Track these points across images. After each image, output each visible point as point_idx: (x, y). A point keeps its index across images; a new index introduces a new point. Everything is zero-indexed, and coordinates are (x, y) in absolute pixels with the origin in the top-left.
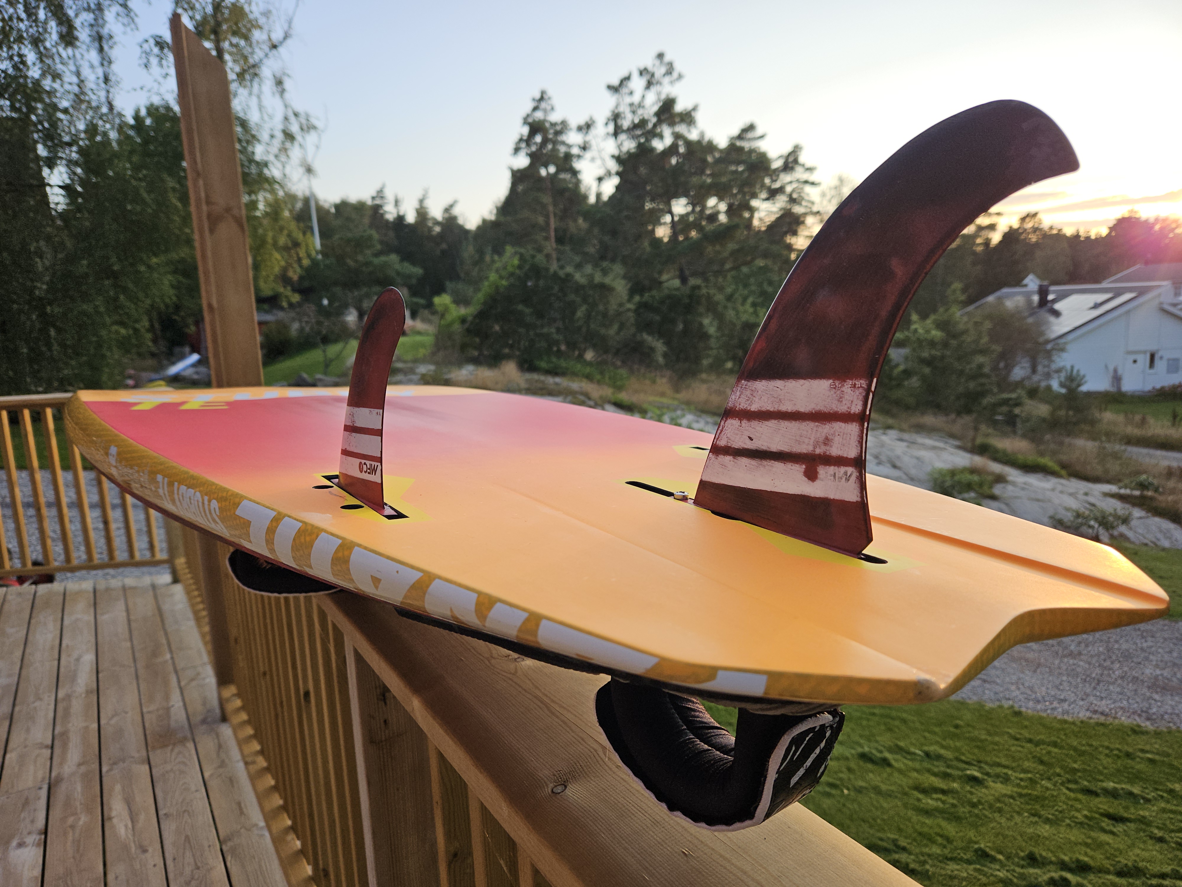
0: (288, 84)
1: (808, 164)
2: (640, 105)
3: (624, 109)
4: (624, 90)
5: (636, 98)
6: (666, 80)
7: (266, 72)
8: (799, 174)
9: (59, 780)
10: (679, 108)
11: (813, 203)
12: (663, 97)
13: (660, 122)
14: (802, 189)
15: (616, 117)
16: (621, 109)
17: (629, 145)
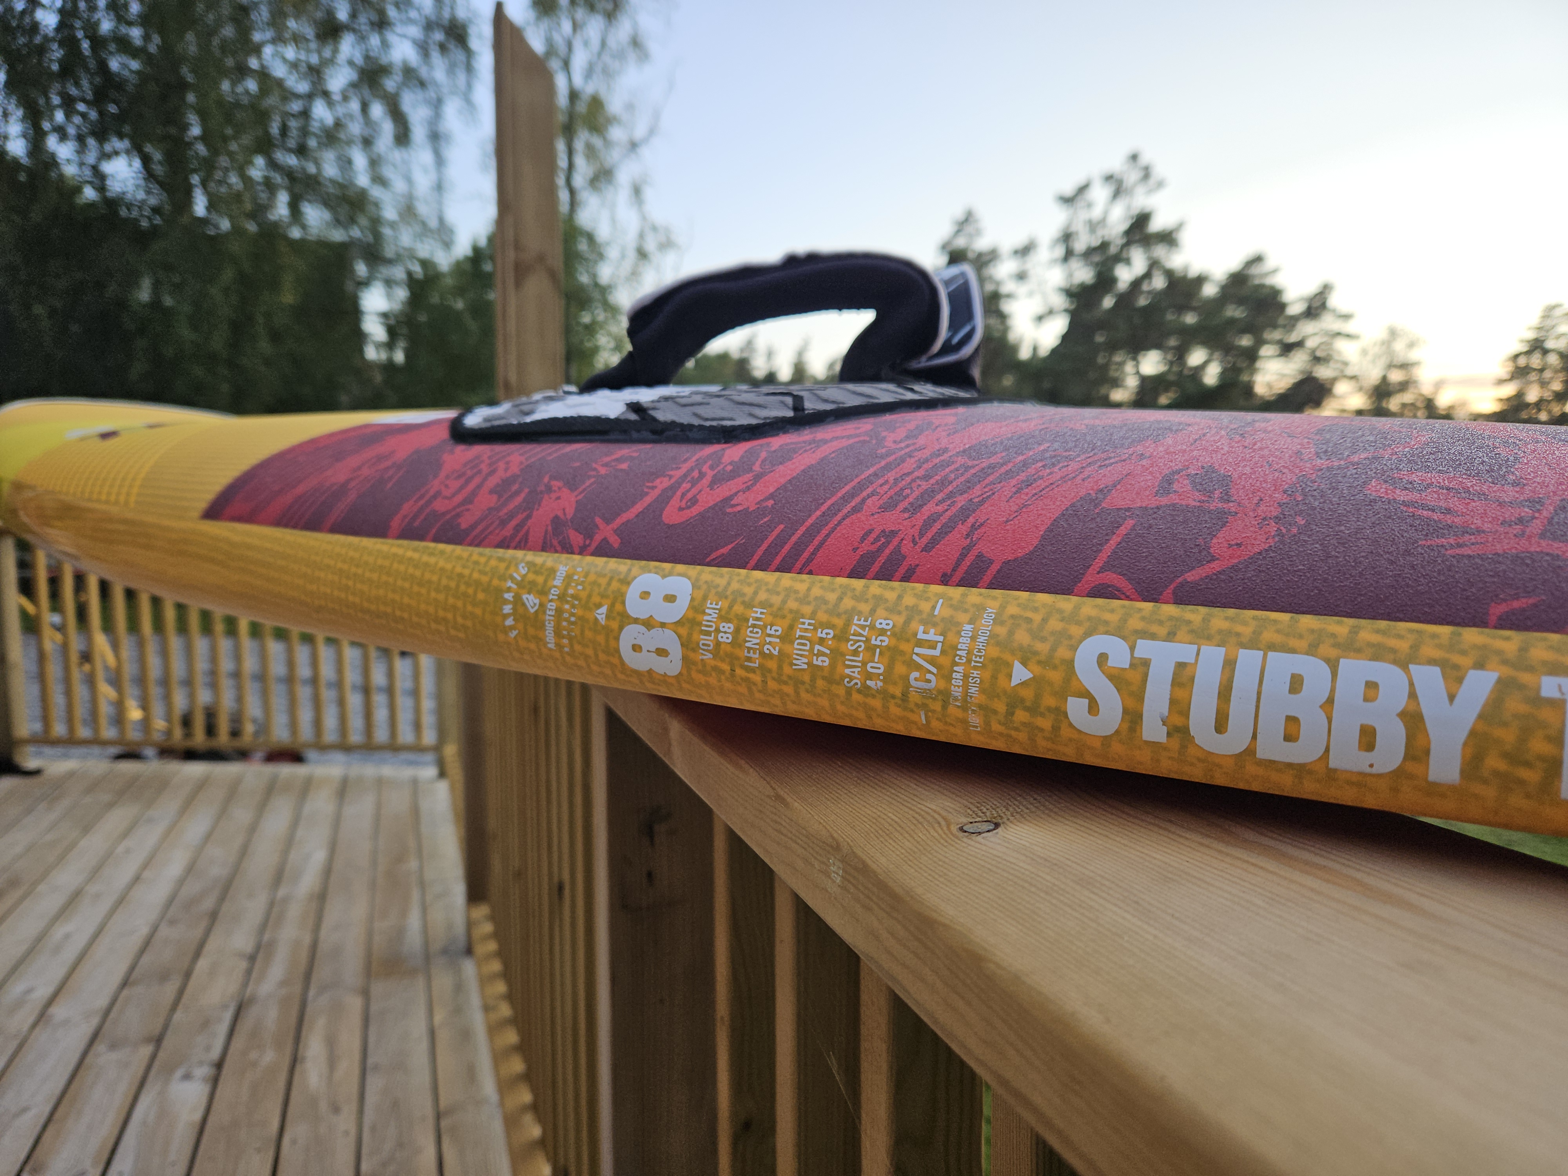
0: (649, 193)
1: (1343, 309)
2: (1103, 222)
3: (1079, 227)
4: (1080, 203)
5: (1096, 213)
6: (1140, 191)
7: (624, 176)
8: (1328, 323)
9: (252, 1000)
10: (1156, 225)
11: (1346, 364)
12: (1135, 211)
13: (1128, 244)
14: (1330, 344)
15: (1067, 237)
16: (1073, 229)
17: (1084, 274)
